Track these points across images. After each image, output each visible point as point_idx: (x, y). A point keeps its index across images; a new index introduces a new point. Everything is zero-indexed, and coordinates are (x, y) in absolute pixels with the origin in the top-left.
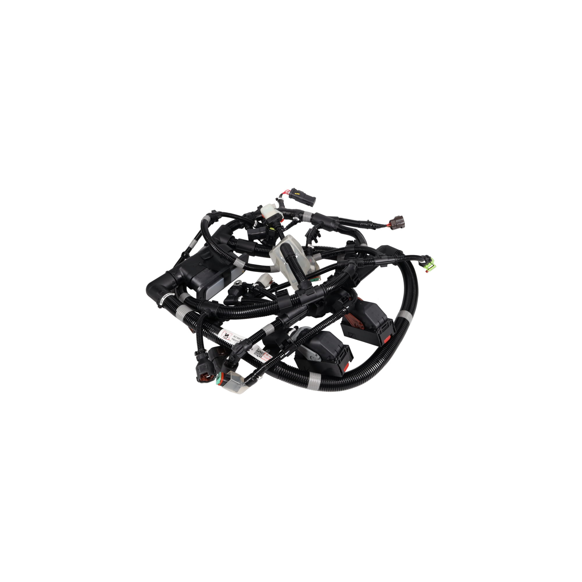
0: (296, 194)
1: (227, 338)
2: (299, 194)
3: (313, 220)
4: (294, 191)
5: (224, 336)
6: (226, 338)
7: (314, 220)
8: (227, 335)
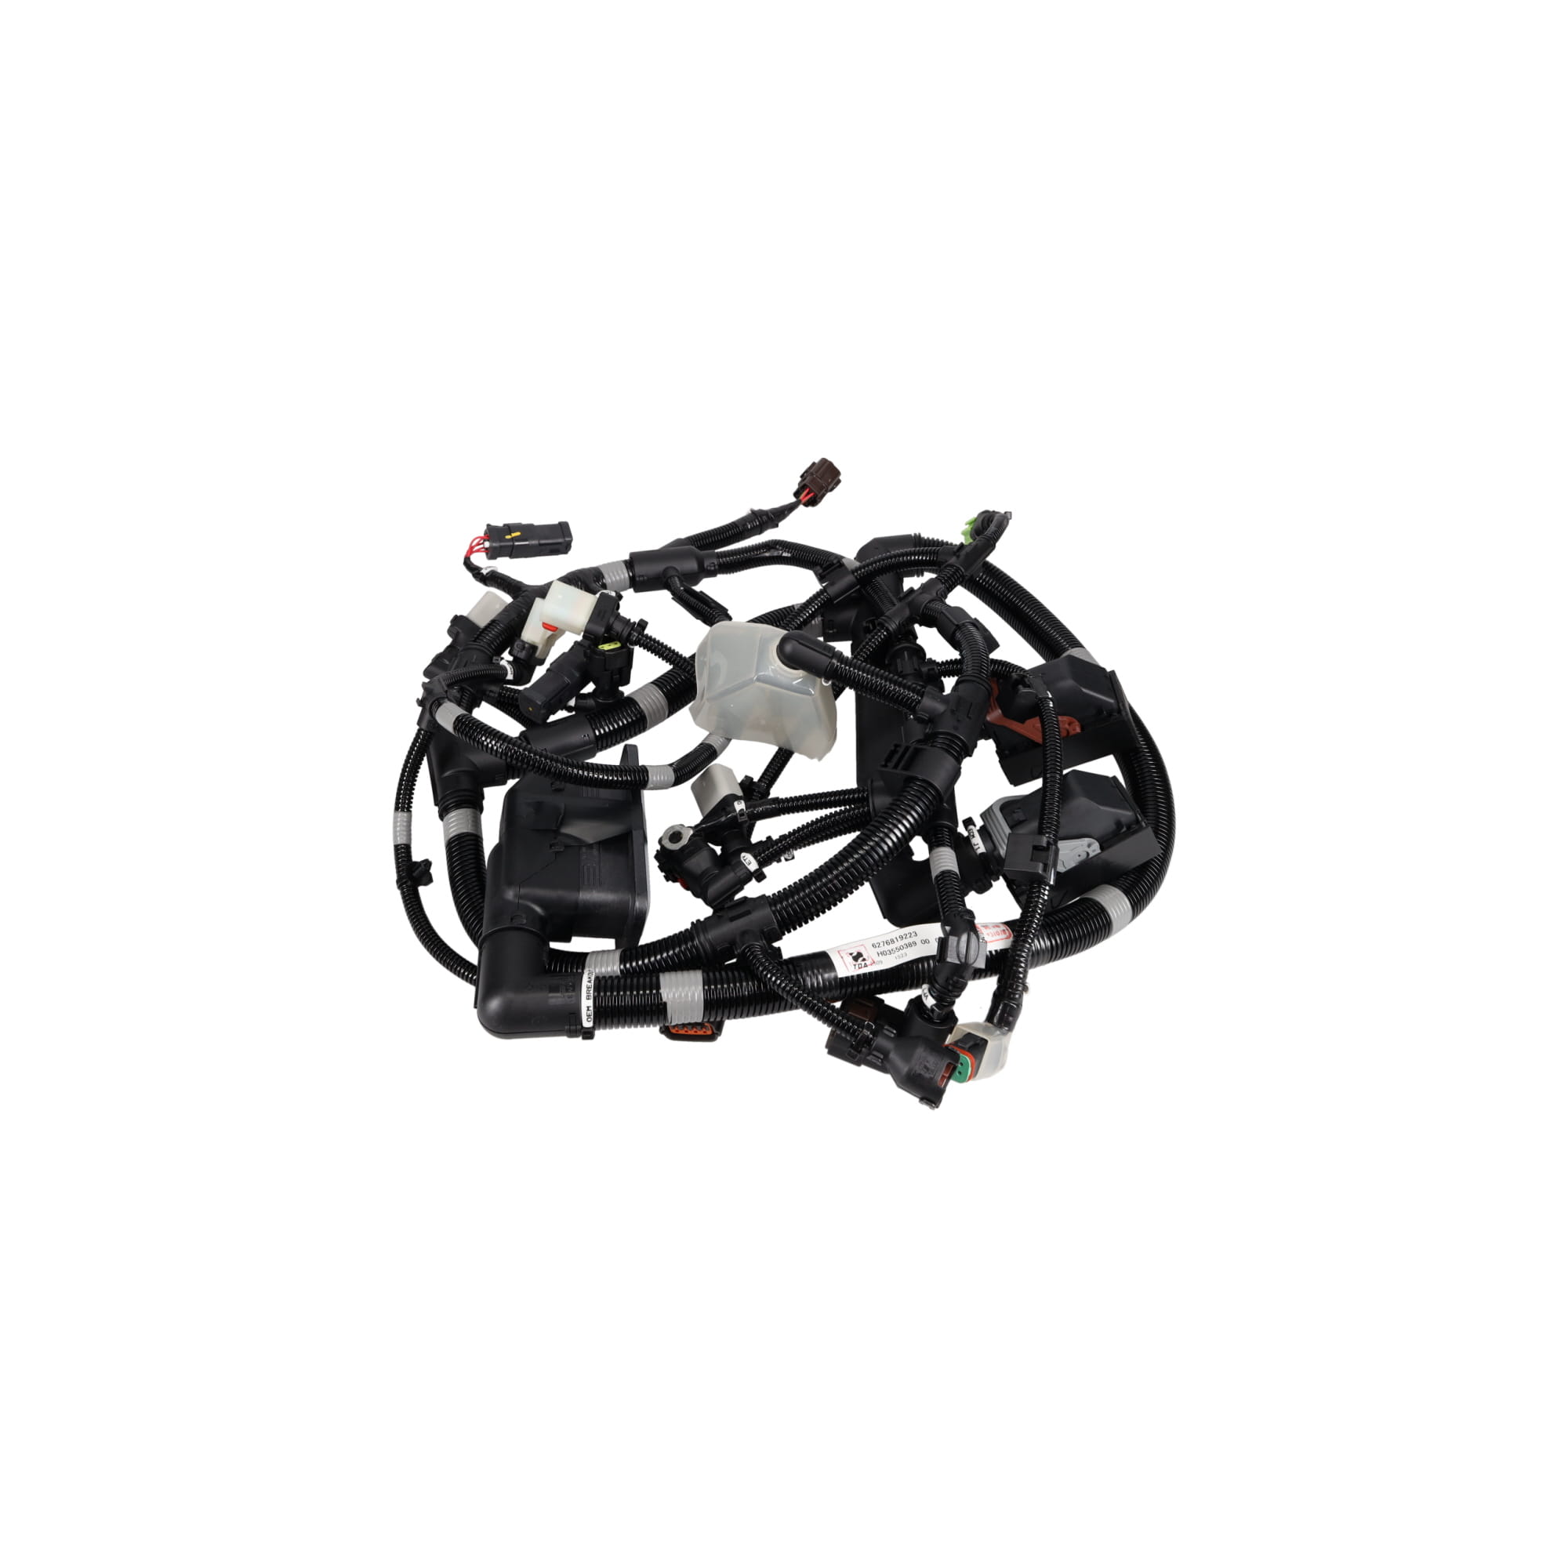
0: (508, 537)
1: (868, 963)
2: (518, 534)
3: (639, 576)
4: (492, 533)
5: (854, 963)
6: (863, 963)
7: (643, 576)
8: (857, 957)
